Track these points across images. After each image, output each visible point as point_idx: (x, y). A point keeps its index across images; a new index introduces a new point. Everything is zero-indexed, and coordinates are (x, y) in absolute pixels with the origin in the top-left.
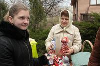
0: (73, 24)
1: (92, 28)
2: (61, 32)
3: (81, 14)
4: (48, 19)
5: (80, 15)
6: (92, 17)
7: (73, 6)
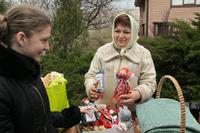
0: (139, 42)
1: (176, 50)
2: (116, 58)
3: (155, 23)
4: (91, 32)
5: (152, 25)
6: (175, 30)
7: (138, 8)
